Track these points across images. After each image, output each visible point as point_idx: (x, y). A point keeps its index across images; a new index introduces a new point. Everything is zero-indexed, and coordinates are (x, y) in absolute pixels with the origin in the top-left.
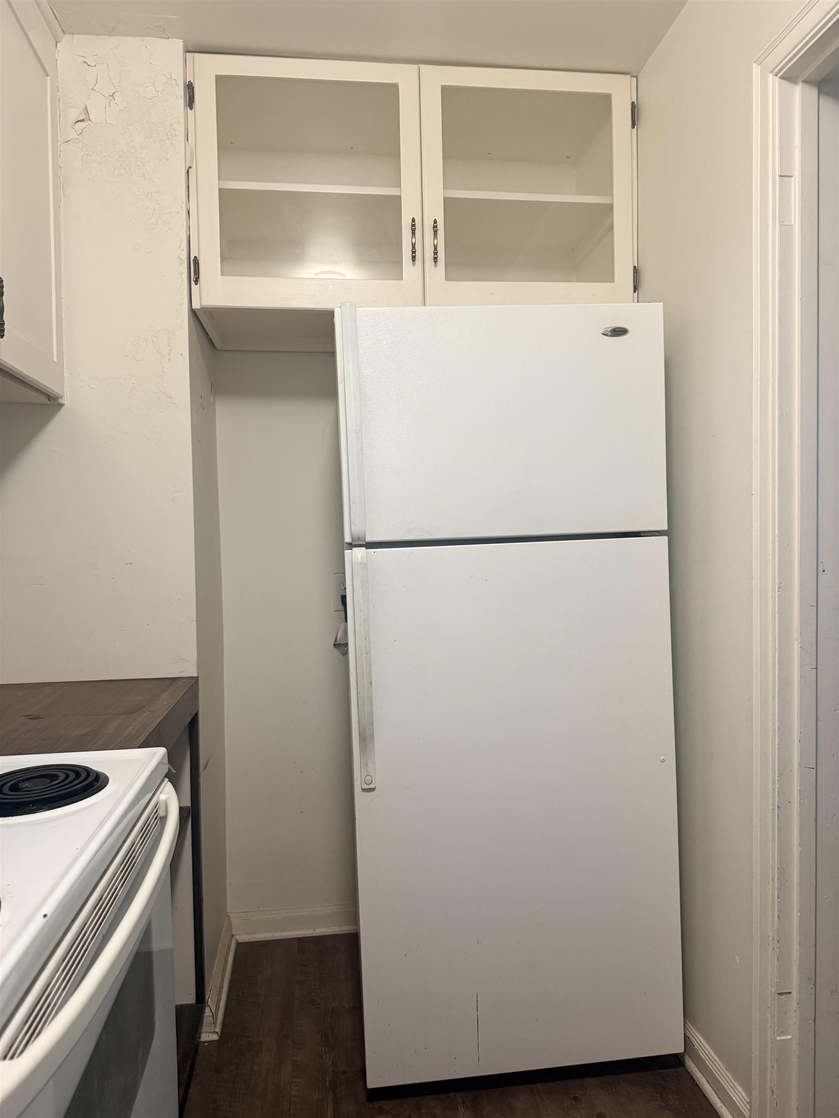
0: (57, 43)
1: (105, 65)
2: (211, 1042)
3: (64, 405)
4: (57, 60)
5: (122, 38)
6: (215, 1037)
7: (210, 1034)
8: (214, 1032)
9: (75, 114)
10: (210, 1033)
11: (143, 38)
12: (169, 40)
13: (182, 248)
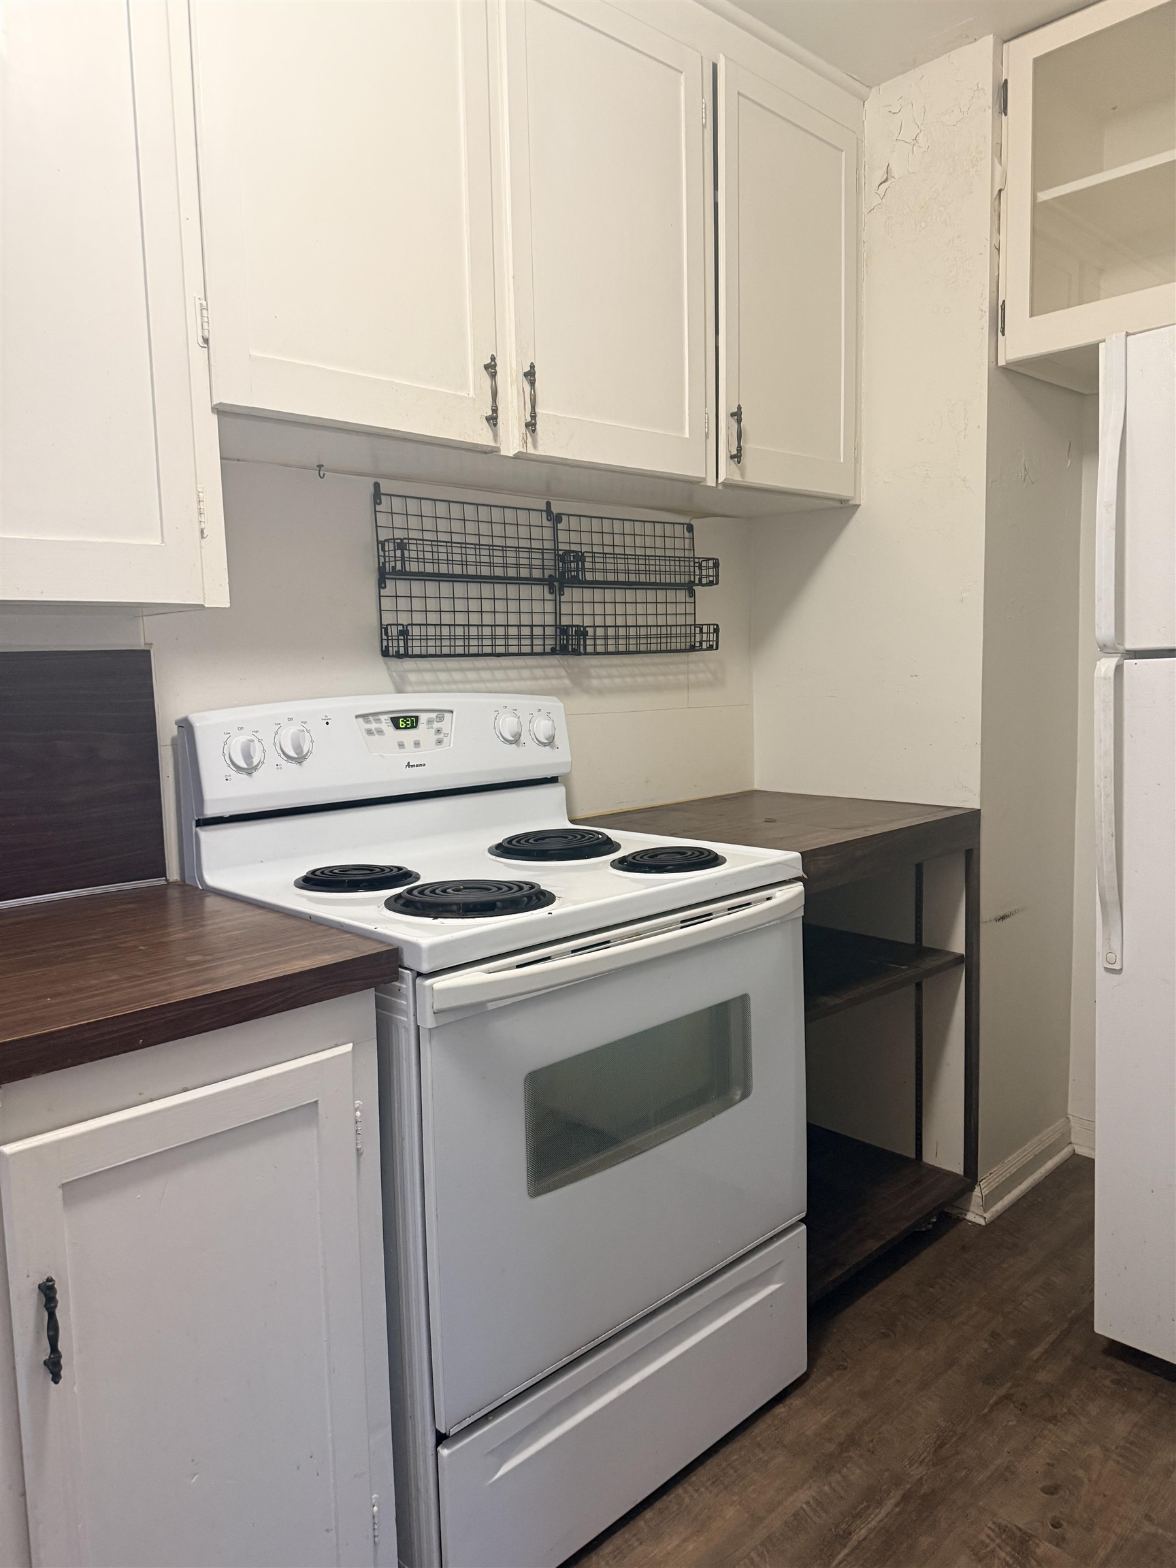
0: (864, 102)
1: (910, 105)
2: (975, 1225)
3: (860, 505)
4: (863, 122)
5: (927, 64)
6: (982, 1222)
7: (977, 1217)
8: (982, 1216)
9: (879, 175)
10: (977, 1214)
11: (948, 55)
12: (977, 42)
13: (983, 297)
